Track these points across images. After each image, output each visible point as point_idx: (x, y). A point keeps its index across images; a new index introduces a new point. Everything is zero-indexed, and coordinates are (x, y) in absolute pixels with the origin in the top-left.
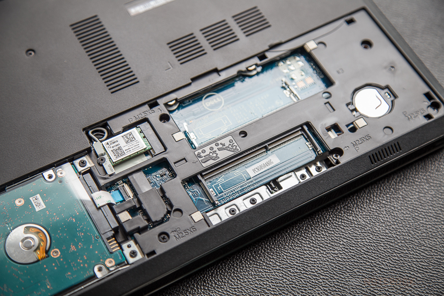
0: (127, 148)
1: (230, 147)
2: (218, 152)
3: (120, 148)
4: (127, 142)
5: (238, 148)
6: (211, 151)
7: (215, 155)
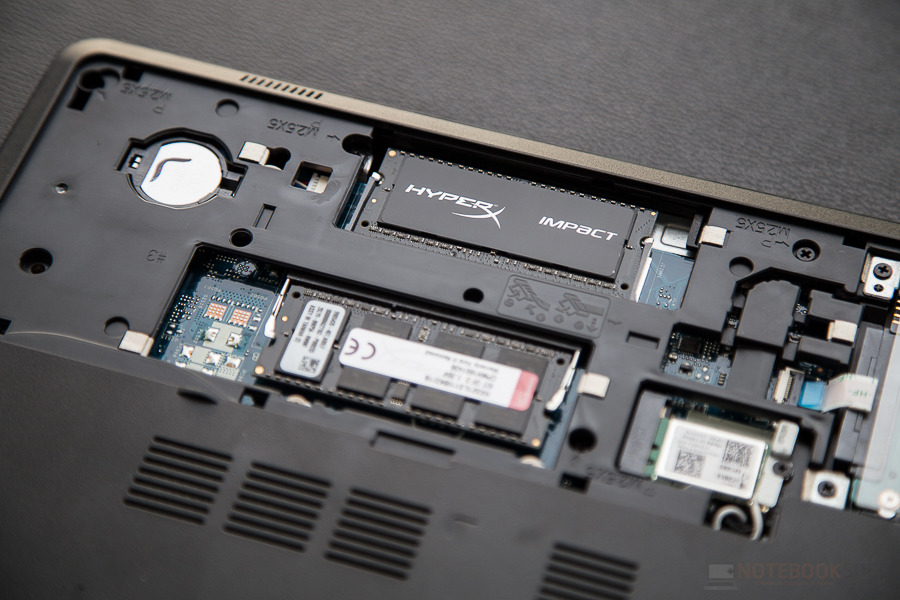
0: (713, 449)
1: (522, 295)
2: (554, 306)
3: (729, 458)
4: (700, 459)
5: (511, 283)
6: (564, 315)
7: (567, 304)
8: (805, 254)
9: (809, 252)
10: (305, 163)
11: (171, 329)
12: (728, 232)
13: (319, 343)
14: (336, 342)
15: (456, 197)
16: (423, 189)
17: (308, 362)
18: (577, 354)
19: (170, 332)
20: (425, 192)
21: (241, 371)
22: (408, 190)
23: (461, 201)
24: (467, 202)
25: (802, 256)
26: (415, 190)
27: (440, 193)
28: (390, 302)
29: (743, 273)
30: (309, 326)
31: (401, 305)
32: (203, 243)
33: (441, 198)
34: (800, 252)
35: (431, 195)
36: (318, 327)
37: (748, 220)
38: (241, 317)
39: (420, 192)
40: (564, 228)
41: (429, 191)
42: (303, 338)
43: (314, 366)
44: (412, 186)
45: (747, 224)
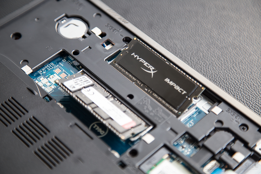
8: (243, 129)
9: (245, 129)
10: (109, 40)
11: (42, 70)
12: (222, 111)
13: (79, 85)
14: (84, 87)
15: (145, 62)
16: (137, 56)
17: (73, 86)
18: (151, 127)
19: (41, 71)
20: (137, 57)
21: (53, 90)
22: (132, 55)
23: (146, 64)
24: (147, 65)
25: (242, 129)
26: (134, 55)
27: (141, 59)
28: (106, 88)
29: (219, 125)
30: (80, 80)
31: (109, 90)
32: (64, 50)
33: (140, 61)
34: (242, 127)
35: (138, 58)
36: (82, 81)
37: (231, 110)
38: (63, 75)
39: (135, 56)
40: (171, 85)
41: (138, 57)
42: (76, 81)
43: (74, 88)
44: (134, 53)
45: (230, 111)
